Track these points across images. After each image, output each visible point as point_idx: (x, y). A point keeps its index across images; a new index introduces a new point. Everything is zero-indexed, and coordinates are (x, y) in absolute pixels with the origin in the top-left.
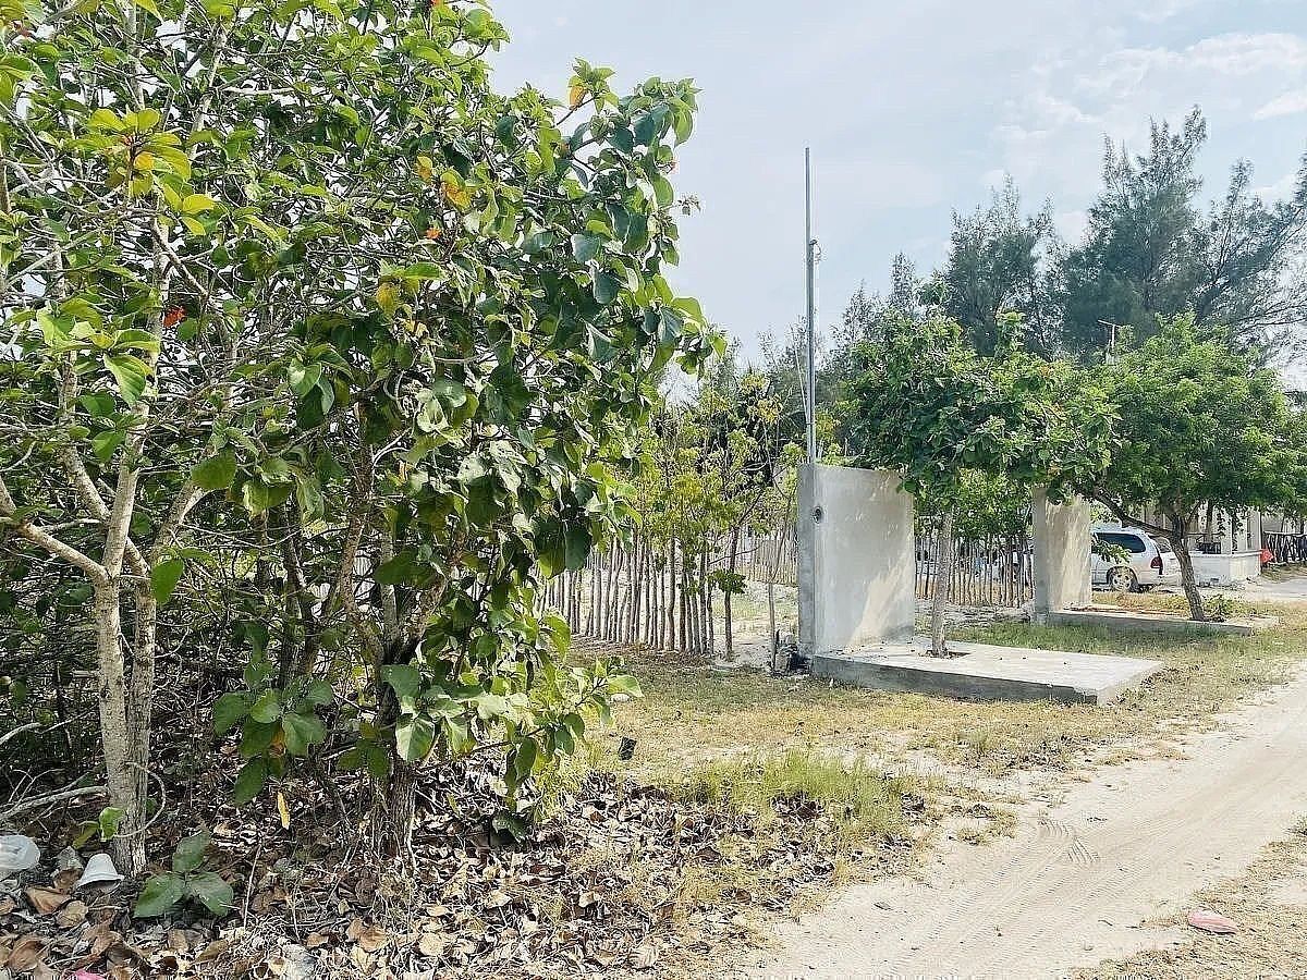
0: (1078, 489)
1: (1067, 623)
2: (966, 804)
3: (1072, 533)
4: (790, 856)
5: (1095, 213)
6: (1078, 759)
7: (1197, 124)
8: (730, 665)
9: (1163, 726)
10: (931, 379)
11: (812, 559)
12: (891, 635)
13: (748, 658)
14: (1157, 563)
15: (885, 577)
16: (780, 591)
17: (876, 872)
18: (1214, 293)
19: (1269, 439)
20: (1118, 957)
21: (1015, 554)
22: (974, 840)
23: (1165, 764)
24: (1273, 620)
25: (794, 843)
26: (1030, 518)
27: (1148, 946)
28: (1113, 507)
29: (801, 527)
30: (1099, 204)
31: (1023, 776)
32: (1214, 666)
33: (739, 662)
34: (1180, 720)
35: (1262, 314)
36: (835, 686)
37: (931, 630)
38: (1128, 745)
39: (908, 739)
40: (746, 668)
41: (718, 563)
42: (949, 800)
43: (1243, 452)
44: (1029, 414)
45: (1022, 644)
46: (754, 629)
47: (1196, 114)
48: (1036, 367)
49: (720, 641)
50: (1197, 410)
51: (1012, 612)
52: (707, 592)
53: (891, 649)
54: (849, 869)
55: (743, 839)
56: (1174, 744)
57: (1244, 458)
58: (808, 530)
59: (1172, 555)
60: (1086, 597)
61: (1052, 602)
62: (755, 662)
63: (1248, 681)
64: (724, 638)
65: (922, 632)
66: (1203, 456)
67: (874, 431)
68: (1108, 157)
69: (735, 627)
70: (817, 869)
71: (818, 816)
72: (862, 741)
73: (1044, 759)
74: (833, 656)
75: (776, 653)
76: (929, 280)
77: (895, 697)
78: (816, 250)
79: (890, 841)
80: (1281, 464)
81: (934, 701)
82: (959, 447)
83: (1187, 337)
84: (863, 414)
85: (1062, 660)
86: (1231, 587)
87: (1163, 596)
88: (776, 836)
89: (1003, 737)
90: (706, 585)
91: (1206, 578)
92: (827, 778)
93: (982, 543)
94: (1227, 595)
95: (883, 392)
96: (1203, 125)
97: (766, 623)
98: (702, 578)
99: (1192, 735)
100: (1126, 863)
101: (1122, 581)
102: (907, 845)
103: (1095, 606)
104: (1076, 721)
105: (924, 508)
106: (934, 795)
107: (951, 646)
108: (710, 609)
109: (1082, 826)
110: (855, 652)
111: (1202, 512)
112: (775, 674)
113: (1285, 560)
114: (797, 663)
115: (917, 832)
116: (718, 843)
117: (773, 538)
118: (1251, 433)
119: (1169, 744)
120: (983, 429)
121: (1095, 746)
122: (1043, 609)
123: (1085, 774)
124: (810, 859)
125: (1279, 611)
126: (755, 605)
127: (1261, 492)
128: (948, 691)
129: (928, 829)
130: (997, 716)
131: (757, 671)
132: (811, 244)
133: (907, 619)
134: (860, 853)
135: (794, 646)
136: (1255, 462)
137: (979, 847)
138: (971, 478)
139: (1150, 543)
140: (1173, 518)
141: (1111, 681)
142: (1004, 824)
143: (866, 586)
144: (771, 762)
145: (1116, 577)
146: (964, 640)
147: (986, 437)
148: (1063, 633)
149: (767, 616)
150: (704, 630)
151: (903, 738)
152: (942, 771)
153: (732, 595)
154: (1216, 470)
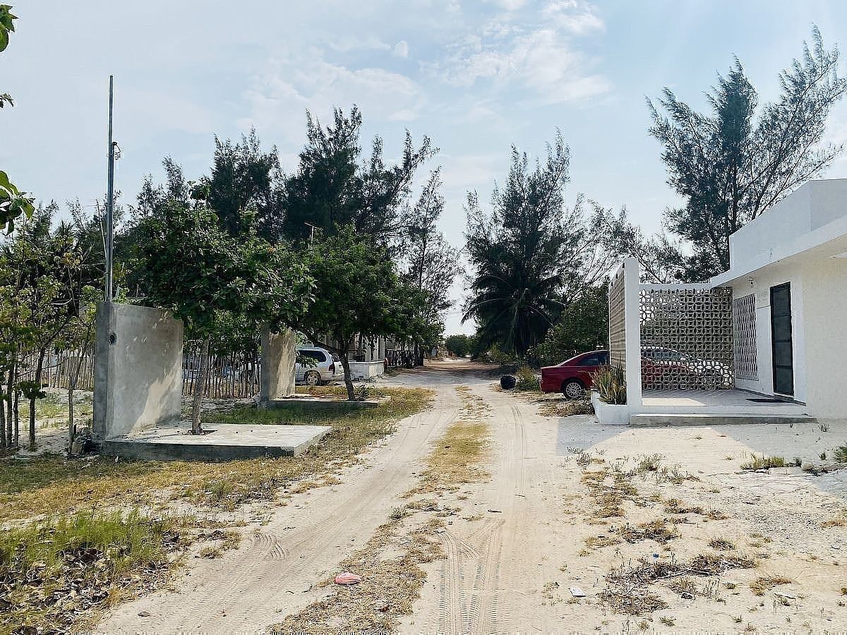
0: (289, 324)
1: (279, 406)
2: (208, 531)
3: (285, 350)
4: (73, 593)
5: (303, 156)
6: (281, 492)
7: (357, 115)
8: (33, 454)
9: (329, 465)
10: (196, 249)
11: (106, 371)
12: (163, 422)
13: (48, 447)
14: (332, 367)
15: (161, 381)
16: (79, 394)
17: (141, 591)
18: (365, 214)
19: (389, 299)
20: (296, 612)
21: (250, 364)
22: (211, 555)
23: (328, 488)
24: (388, 398)
25: (77, 583)
26: (260, 342)
27: (313, 601)
28: (309, 335)
29: (98, 348)
30: (305, 151)
31: (246, 507)
32: (357, 427)
33: (40, 451)
34: (339, 461)
35: (388, 229)
36: (119, 461)
37: (192, 417)
38: (310, 480)
39: (171, 493)
40: (47, 455)
41: (26, 376)
42: (196, 531)
43: (376, 305)
44: (260, 277)
45: (251, 422)
46: (56, 425)
47: (355, 109)
48: (265, 247)
49: (24, 435)
50: (354, 280)
51: (245, 401)
52: (13, 398)
53: (161, 432)
54: (121, 593)
55: (33, 587)
56: (335, 475)
57: (376, 309)
58: (104, 350)
59: (340, 363)
60: (292, 390)
61: (271, 393)
62: (54, 449)
63: (374, 434)
64: (28, 433)
65: (185, 418)
66: (357, 307)
67: (157, 280)
68: (310, 124)
69: (38, 424)
70: (95, 598)
71: (98, 559)
72: (138, 498)
73: (260, 495)
74: (119, 440)
75: (73, 441)
76: (198, 183)
77: (164, 464)
78: (116, 150)
79: (153, 567)
80: (394, 313)
81: (191, 465)
82: (216, 296)
83: (351, 238)
84: (149, 268)
85: (274, 430)
86: (369, 380)
87: (334, 387)
88: (62, 580)
89: (236, 483)
90: (13, 394)
91: (357, 375)
92: (106, 530)
93: (229, 357)
94: (368, 385)
95: (164, 254)
96: (360, 116)
97: (67, 419)
98: (10, 389)
99: (344, 469)
100: (303, 553)
101: (312, 379)
102: (164, 568)
103: (296, 395)
104: (281, 469)
105: (192, 334)
106: (186, 530)
107: (204, 427)
108: (16, 412)
109: (279, 534)
110: (135, 435)
111: (357, 339)
112: (70, 457)
113: (396, 364)
114: (90, 447)
115: (172, 557)
116: (10, 595)
117: (76, 355)
118: (380, 295)
119: (333, 476)
120: (231, 285)
121: (291, 483)
122: (265, 398)
123: (284, 501)
124: (88, 592)
125: (391, 393)
126: (58, 406)
127: (383, 328)
128: (201, 457)
129: (181, 553)
130: (233, 469)
131: (56, 456)
132: (112, 145)
133: (175, 410)
134: (129, 580)
135: (88, 435)
136: (382, 311)
137: (216, 559)
138: (222, 316)
139: (329, 356)
140: (341, 342)
141: (302, 441)
142: (232, 541)
143: (147, 388)
144: (62, 524)
145: (309, 377)
146: (214, 422)
147: (234, 290)
148: (277, 413)
149: (67, 414)
150: (10, 429)
151: (167, 492)
152: (194, 510)
153: (37, 400)
154: (363, 315)
